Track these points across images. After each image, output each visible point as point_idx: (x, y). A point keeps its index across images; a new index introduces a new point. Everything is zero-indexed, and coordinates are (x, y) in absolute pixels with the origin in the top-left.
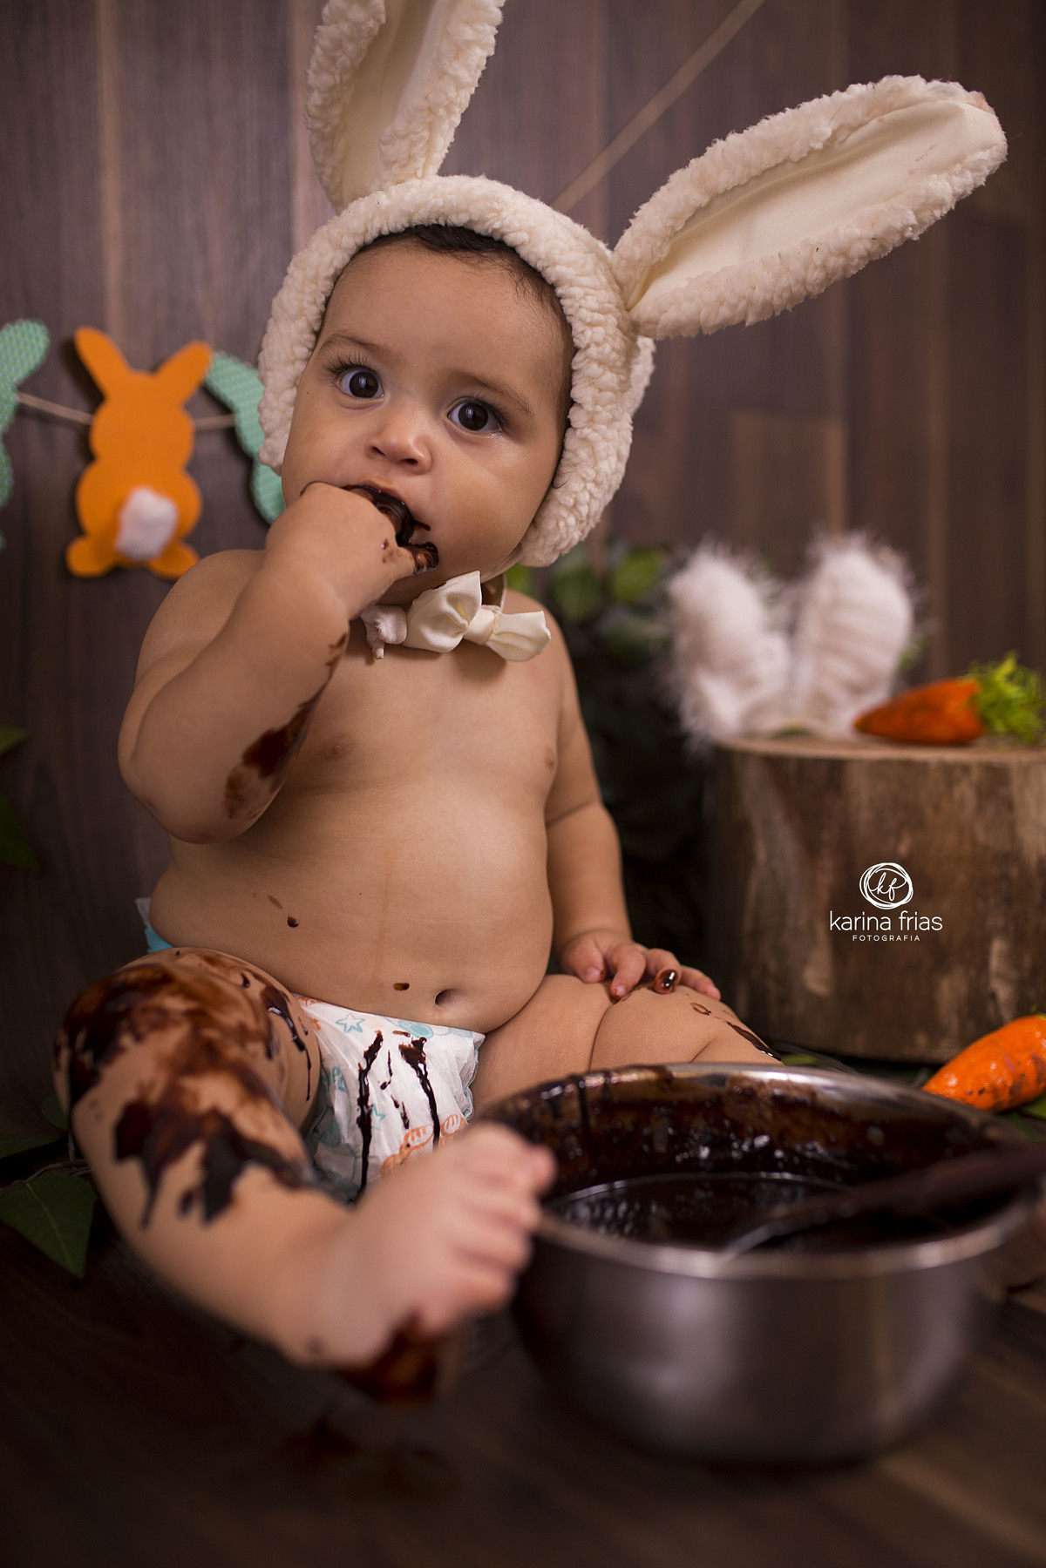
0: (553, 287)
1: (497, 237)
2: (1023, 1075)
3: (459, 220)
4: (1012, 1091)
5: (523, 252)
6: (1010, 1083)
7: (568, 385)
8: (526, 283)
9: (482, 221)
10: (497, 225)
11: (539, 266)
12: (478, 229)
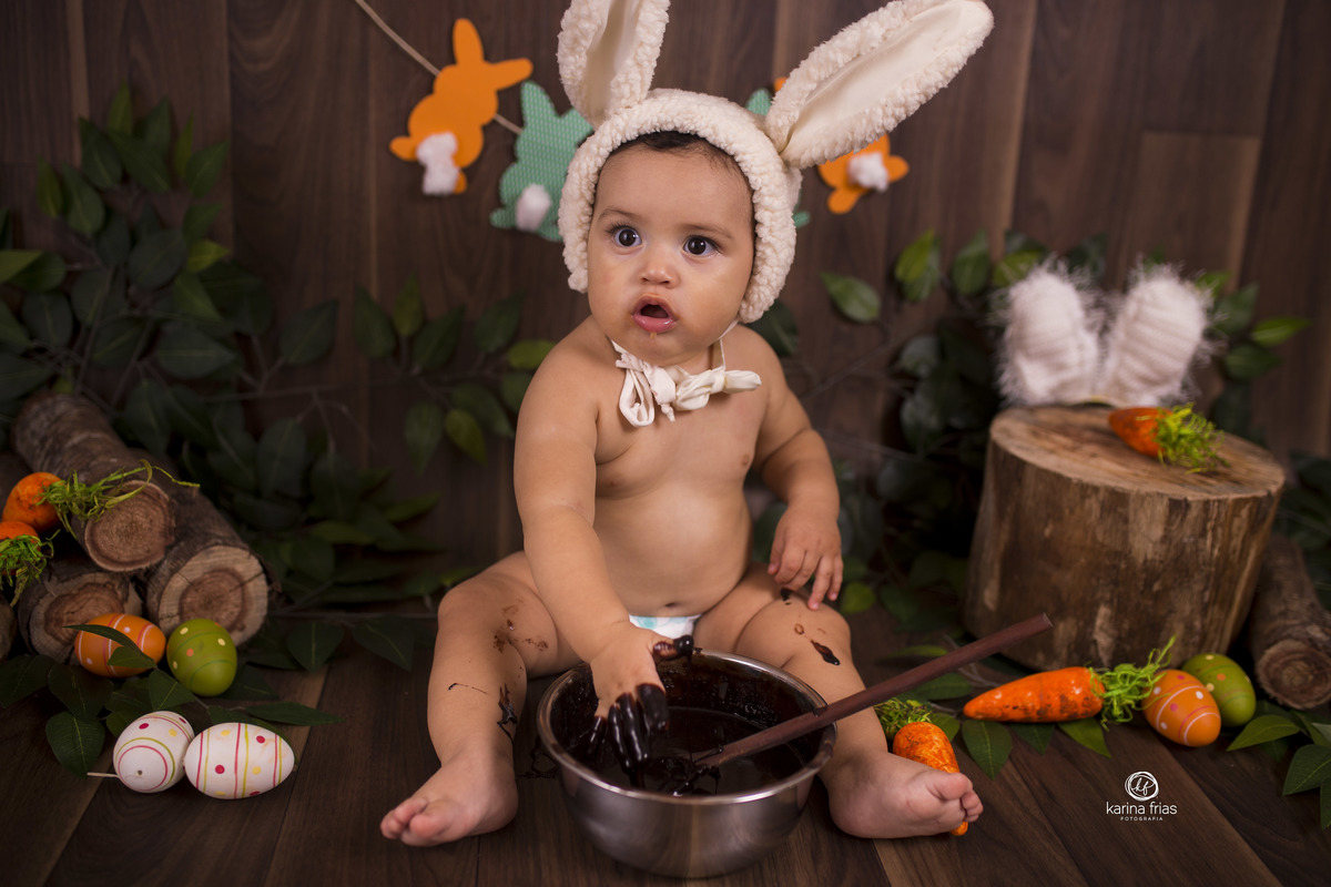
0: (732, 157)
1: (693, 133)
2: (1049, 705)
3: (670, 127)
4: (1039, 713)
5: (711, 140)
6: (1038, 708)
7: (754, 213)
8: (716, 159)
9: (682, 126)
10: (692, 128)
11: (722, 147)
12: (680, 131)
